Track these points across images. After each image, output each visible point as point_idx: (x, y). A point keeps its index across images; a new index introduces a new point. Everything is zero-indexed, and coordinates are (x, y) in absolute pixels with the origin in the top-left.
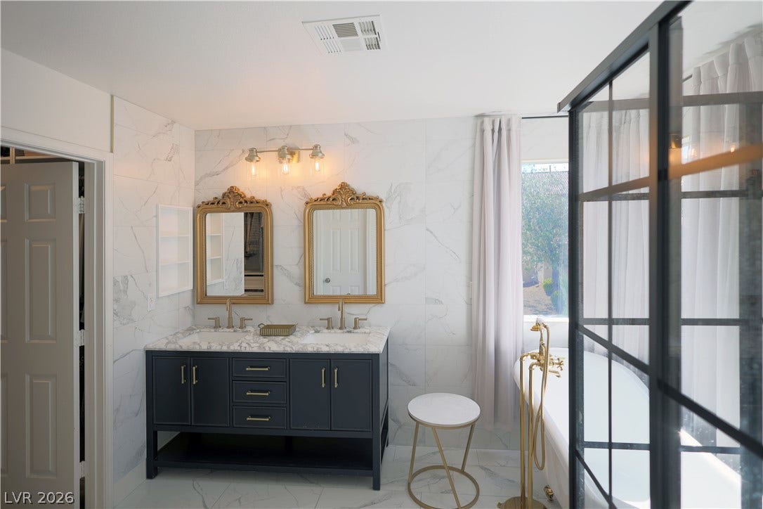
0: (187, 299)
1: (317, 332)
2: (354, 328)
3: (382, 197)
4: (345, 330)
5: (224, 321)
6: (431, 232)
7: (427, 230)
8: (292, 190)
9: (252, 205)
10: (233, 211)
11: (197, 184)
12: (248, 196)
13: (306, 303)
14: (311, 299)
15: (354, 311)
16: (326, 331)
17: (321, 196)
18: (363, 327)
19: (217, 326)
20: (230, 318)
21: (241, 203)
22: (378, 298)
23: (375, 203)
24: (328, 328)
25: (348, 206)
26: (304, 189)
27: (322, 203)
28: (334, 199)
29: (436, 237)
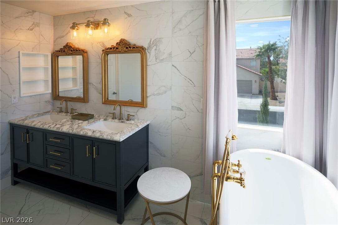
0: (49, 97)
1: (105, 120)
2: (128, 120)
3: (146, 46)
5: (64, 110)
6: (176, 67)
7: (173, 66)
8: (98, 43)
9: (77, 52)
10: (69, 55)
11: (54, 42)
12: (77, 46)
13: (103, 104)
14: (107, 102)
15: (127, 110)
17: (110, 47)
18: (133, 120)
19: (61, 111)
20: (67, 108)
21: (72, 51)
22: (142, 104)
23: (140, 50)
24: (113, 118)
25: (125, 52)
26: (103, 44)
27: (111, 50)
28: (117, 48)
29: (178, 70)
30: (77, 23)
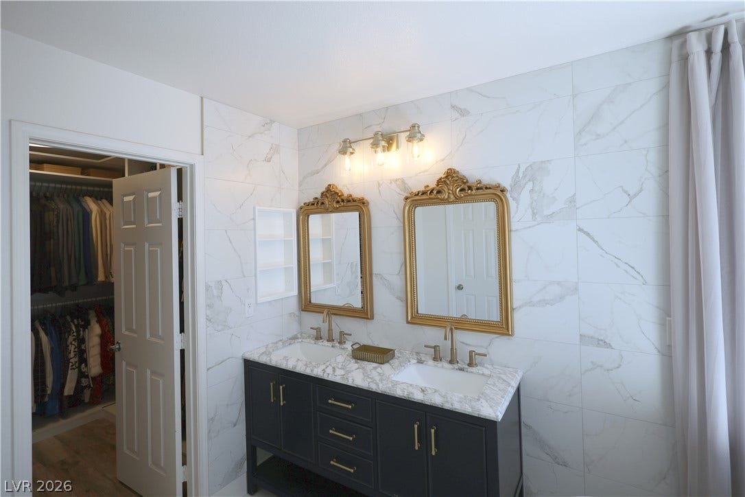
0: (293, 305)
1: (420, 362)
2: (470, 365)
3: (506, 184)
4: (456, 366)
5: (325, 333)
6: (587, 234)
7: (580, 230)
8: (391, 183)
9: (349, 204)
10: (332, 212)
11: (300, 185)
12: (346, 193)
13: (408, 322)
14: (416, 319)
15: (468, 341)
16: (431, 362)
17: (422, 189)
18: (482, 365)
19: (318, 338)
20: (330, 330)
21: (338, 202)
22: (503, 327)
23: (495, 194)
24: (435, 359)
25: (458, 200)
26: (403, 182)
27: (424, 197)
28: (439, 192)
29: (596, 242)
30: (352, 139)
